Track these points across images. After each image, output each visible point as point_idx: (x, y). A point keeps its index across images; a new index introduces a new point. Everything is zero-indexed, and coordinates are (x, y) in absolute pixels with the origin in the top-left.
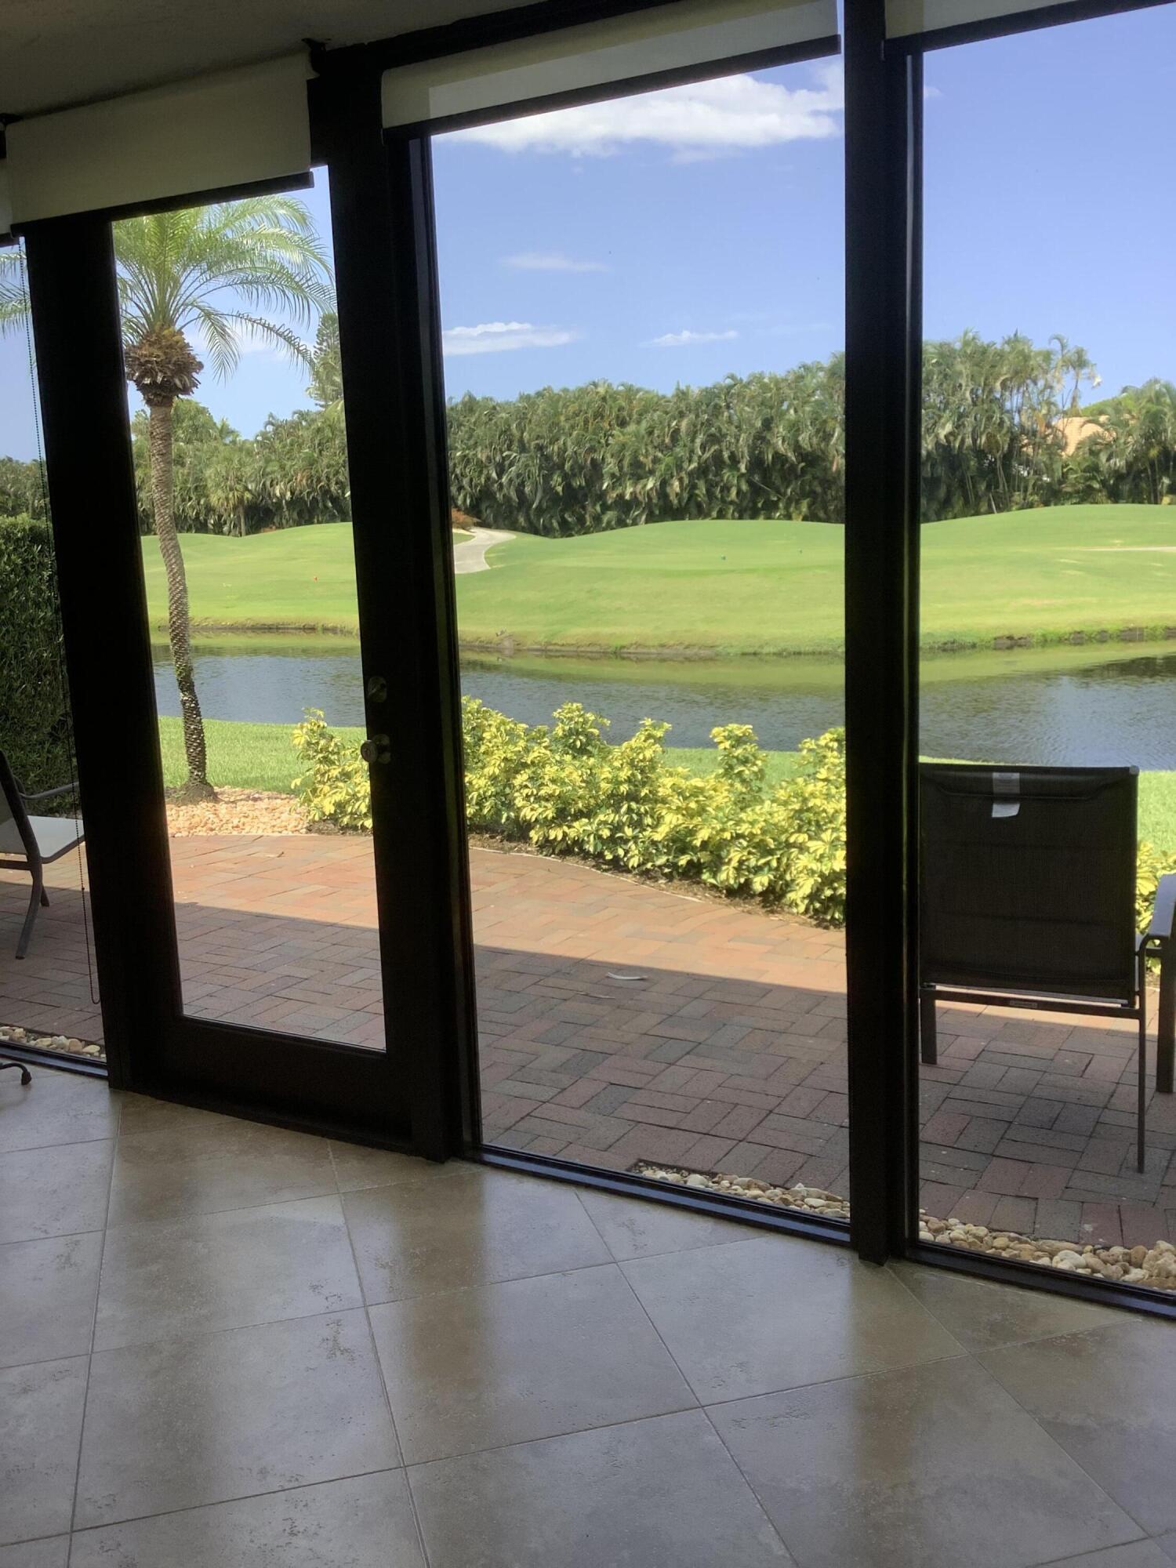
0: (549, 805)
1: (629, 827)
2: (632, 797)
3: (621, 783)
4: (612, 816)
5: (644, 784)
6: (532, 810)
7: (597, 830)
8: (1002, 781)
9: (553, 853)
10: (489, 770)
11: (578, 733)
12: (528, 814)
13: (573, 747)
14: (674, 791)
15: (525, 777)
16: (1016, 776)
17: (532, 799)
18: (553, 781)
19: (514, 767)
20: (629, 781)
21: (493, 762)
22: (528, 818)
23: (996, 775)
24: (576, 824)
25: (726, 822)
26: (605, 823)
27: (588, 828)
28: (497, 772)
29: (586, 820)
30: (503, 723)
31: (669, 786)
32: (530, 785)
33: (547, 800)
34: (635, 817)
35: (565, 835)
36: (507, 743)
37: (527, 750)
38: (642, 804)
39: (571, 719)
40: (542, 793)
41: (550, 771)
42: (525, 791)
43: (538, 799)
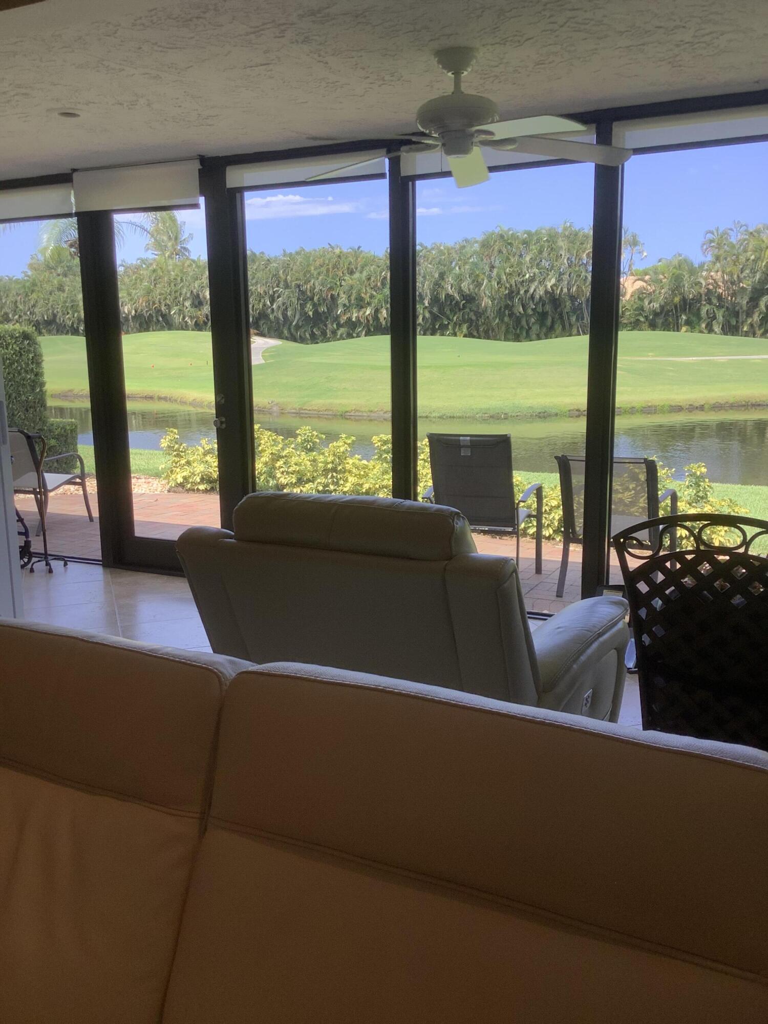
0: (294, 476)
1: (332, 485)
2: (334, 470)
3: (328, 463)
4: (324, 480)
5: (340, 464)
6: (285, 478)
7: (317, 487)
8: (464, 440)
10: (263, 459)
11: (308, 441)
12: (283, 481)
13: (306, 449)
14: (353, 466)
15: (282, 462)
16: (468, 438)
17: (285, 473)
18: (296, 464)
19: (276, 457)
20: (333, 462)
21: (265, 455)
22: (283, 482)
23: (461, 438)
24: (307, 485)
25: (377, 480)
26: (320, 483)
27: (313, 486)
28: (267, 460)
29: (312, 484)
30: (271, 436)
31: (351, 463)
32: (284, 466)
33: (293, 474)
34: (335, 480)
35: (301, 491)
36: (273, 446)
37: (283, 449)
38: (339, 474)
39: (305, 434)
40: (290, 470)
41: (294, 460)
42: (281, 470)
43: (288, 473)
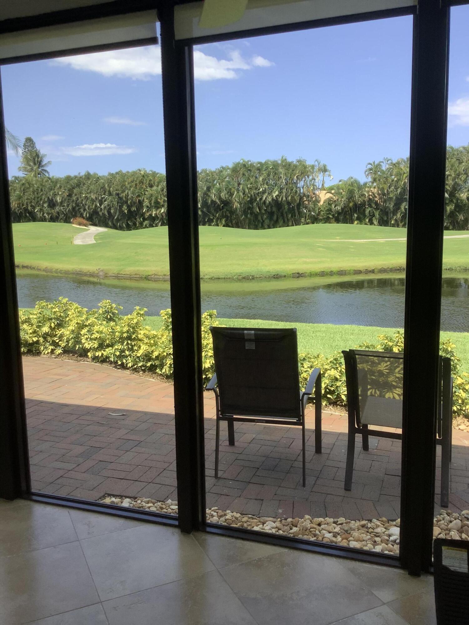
0: (96, 342)
1: (127, 351)
2: (129, 338)
3: (124, 333)
4: (120, 346)
5: (134, 333)
6: (89, 344)
7: (115, 352)
8: (248, 334)
9: (98, 362)
10: (71, 328)
11: (108, 312)
12: (87, 346)
13: (107, 318)
14: (145, 336)
15: (86, 330)
16: (253, 332)
17: (89, 340)
18: (97, 332)
19: (81, 326)
20: (128, 332)
21: (72, 324)
22: (87, 347)
23: (245, 332)
24: (107, 350)
25: (165, 348)
26: (117, 349)
27: (111, 351)
28: (74, 328)
29: (111, 348)
30: (77, 308)
31: (142, 334)
32: (87, 334)
33: (95, 340)
34: (130, 347)
35: (102, 354)
36: (78, 317)
37: (87, 319)
38: (133, 341)
39: (106, 306)
40: (92, 337)
41: (96, 328)
42: (86, 336)
43: (91, 339)
